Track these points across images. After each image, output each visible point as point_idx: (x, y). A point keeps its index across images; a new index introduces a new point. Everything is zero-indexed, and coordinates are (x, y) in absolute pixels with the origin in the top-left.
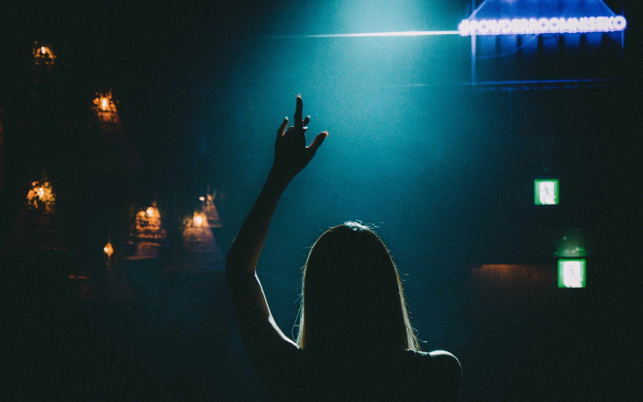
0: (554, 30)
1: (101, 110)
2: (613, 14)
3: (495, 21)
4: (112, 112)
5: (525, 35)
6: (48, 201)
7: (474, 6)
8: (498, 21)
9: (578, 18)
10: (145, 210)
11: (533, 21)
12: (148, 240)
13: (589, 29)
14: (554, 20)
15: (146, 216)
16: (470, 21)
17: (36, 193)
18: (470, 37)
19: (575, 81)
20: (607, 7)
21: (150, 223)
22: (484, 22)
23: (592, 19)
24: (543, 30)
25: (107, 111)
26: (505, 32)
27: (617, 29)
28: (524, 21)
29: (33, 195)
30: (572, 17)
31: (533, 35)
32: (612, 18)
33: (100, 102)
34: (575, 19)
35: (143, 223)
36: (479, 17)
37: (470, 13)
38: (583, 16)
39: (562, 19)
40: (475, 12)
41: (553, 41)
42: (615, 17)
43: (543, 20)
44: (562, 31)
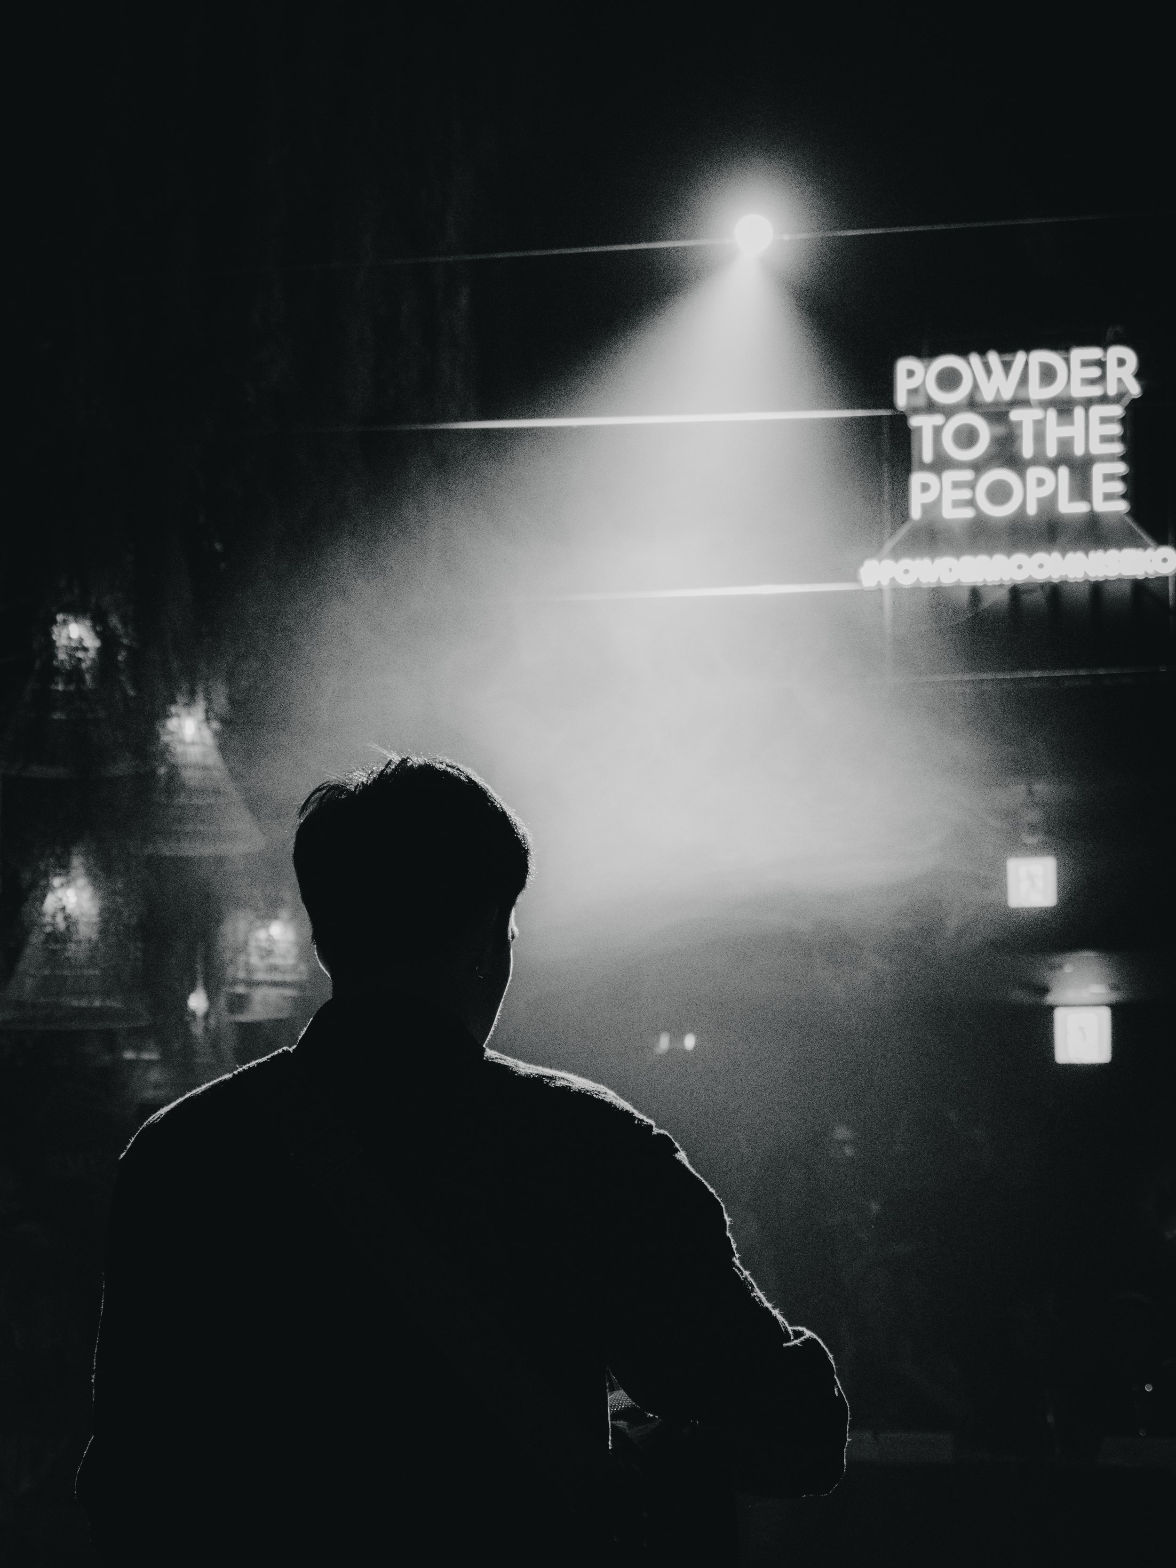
0: (1041, 576)
1: (182, 742)
2: (1152, 544)
3: (926, 561)
4: (204, 744)
5: (985, 586)
6: (82, 914)
7: (888, 530)
8: (933, 562)
9: (1087, 554)
10: (267, 927)
11: (999, 558)
12: (274, 984)
13: (1108, 575)
14: (1040, 557)
15: (270, 939)
16: (880, 560)
17: (61, 899)
18: (879, 590)
19: (1082, 673)
20: (1139, 531)
21: (276, 951)
22: (906, 563)
23: (1113, 553)
24: (1020, 578)
25: (193, 743)
26: (948, 580)
27: (1160, 574)
28: (982, 559)
29: (55, 905)
30: (1075, 550)
31: (1001, 586)
32: (1150, 551)
33: (180, 727)
34: (1080, 555)
35: (264, 953)
36: (896, 555)
37: (881, 545)
38: (1096, 549)
39: (1056, 555)
40: (889, 545)
41: (1039, 597)
42: (1156, 549)
43: (1020, 557)
44: (1056, 578)
